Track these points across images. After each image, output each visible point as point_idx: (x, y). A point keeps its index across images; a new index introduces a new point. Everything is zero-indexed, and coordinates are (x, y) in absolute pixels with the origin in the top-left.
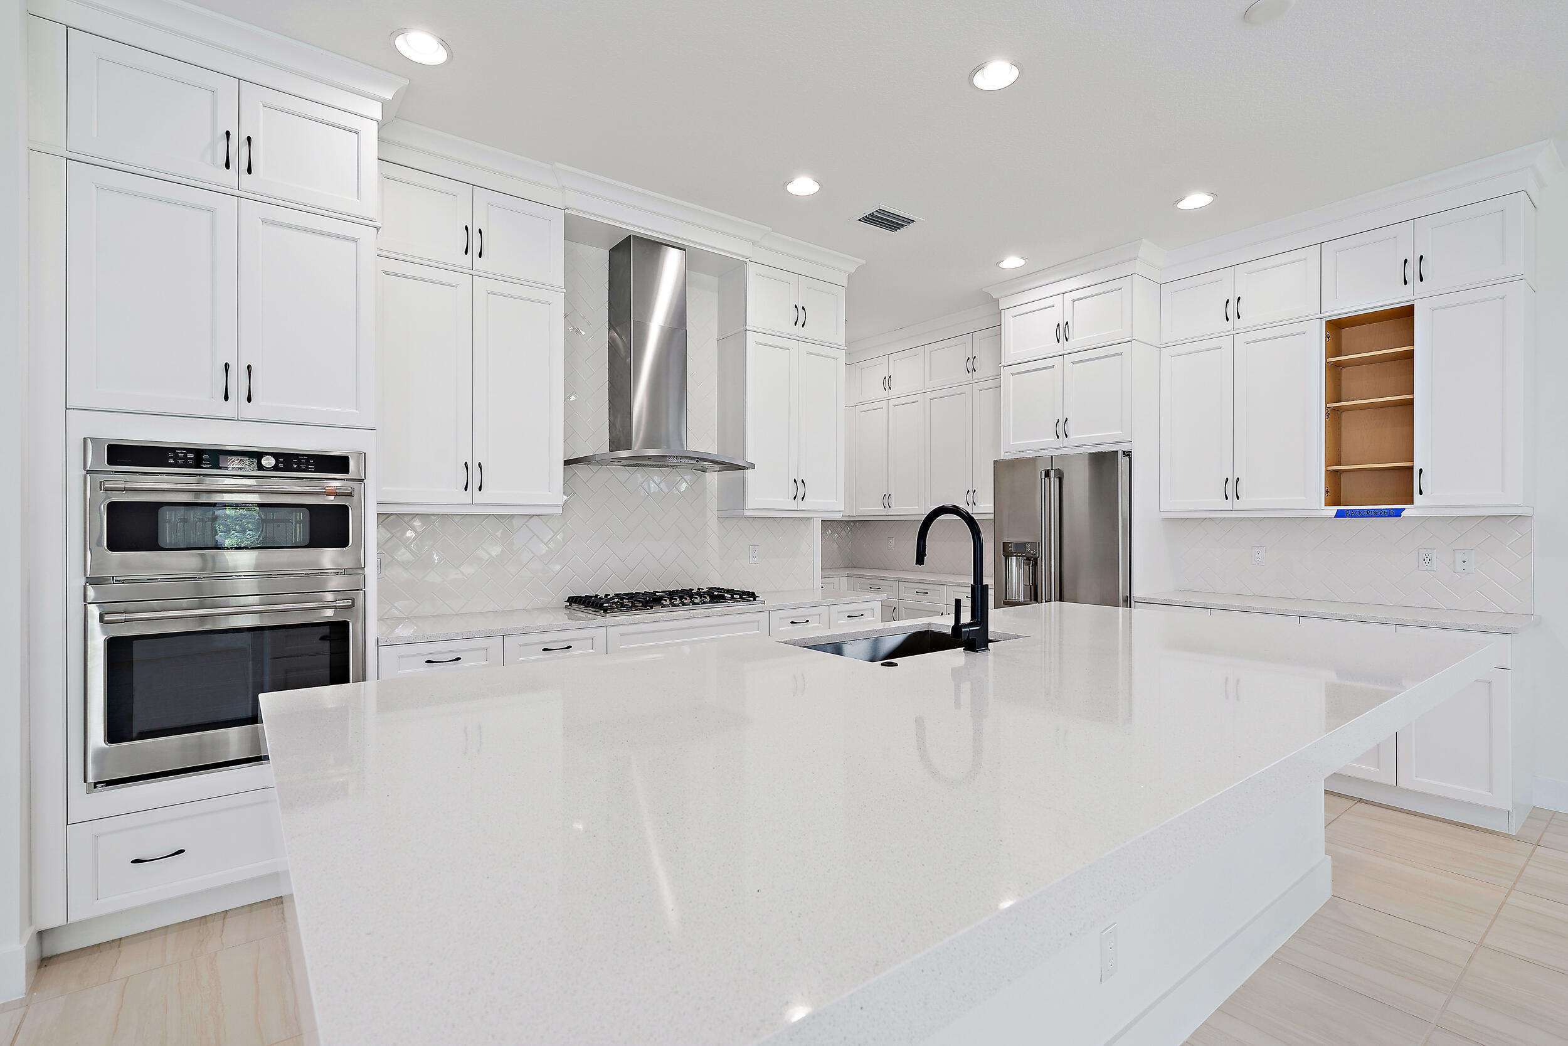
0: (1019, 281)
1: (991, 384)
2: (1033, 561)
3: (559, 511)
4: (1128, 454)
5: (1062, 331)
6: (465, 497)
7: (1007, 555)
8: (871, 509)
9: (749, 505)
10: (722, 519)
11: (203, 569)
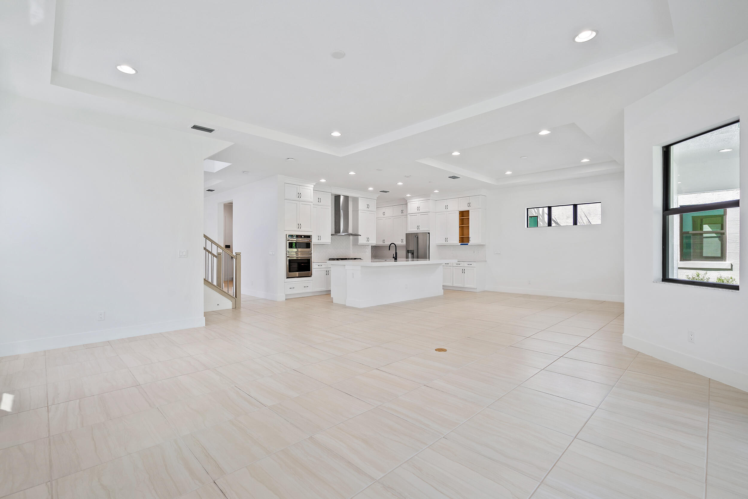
0: (410, 198)
1: (406, 216)
2: (413, 254)
3: (330, 243)
4: (429, 233)
5: (418, 208)
6: (318, 241)
7: (408, 252)
8: (380, 243)
9: (359, 243)
10: (353, 245)
11: (297, 251)
